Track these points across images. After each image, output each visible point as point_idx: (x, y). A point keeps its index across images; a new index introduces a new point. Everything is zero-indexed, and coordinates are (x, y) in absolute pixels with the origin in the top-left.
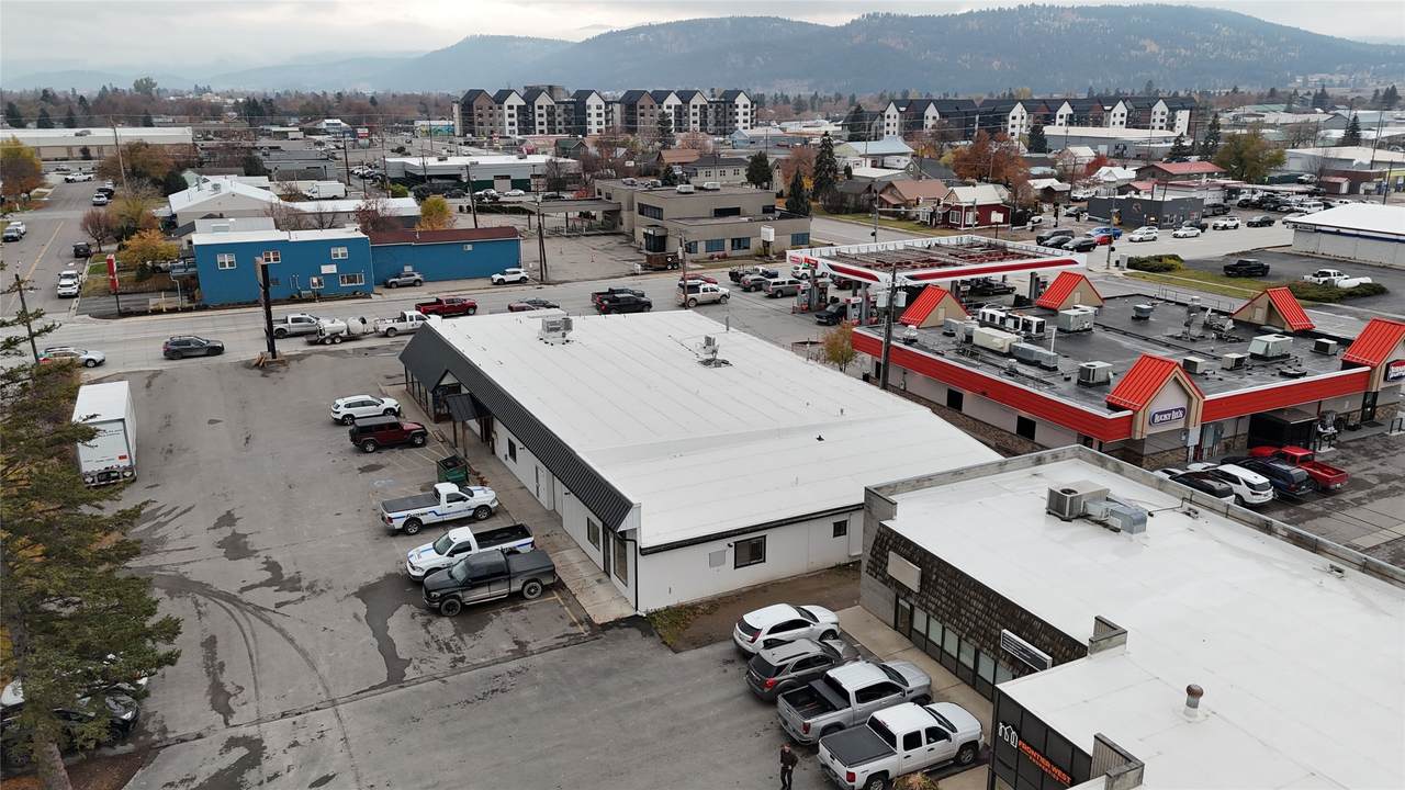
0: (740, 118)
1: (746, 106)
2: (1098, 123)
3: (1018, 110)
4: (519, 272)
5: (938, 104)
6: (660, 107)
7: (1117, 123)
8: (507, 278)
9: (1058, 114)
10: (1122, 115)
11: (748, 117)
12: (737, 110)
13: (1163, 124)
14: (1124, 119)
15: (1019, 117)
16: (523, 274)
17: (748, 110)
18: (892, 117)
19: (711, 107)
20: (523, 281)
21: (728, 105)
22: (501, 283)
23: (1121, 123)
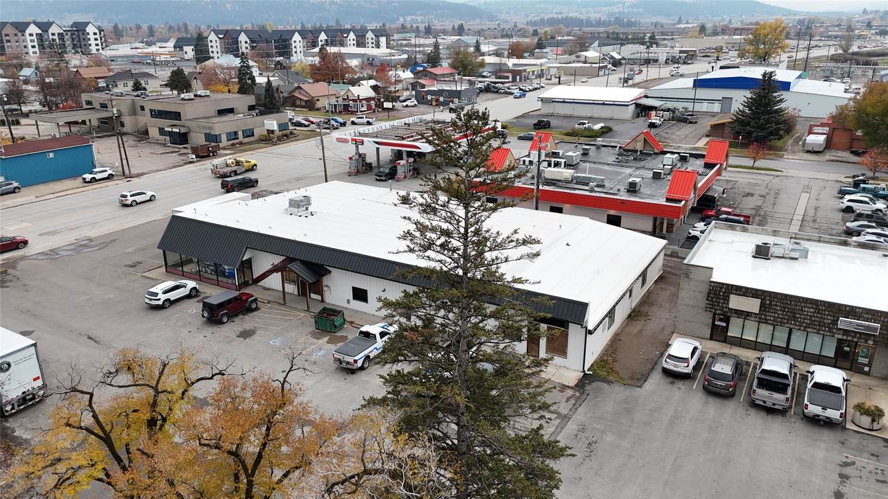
0: (92, 42)
1: (95, 34)
2: (342, 45)
3: (297, 37)
4: (106, 171)
5: (247, 32)
6: (23, 35)
7: (352, 45)
8: (98, 176)
9: (319, 39)
10: (354, 40)
11: (99, 42)
12: (89, 37)
13: (374, 45)
14: (355, 42)
15: (298, 42)
16: (110, 172)
17: (98, 36)
18: (214, 41)
19: (67, 34)
20: (110, 177)
21: (80, 33)
22: (93, 180)
23: (354, 45)
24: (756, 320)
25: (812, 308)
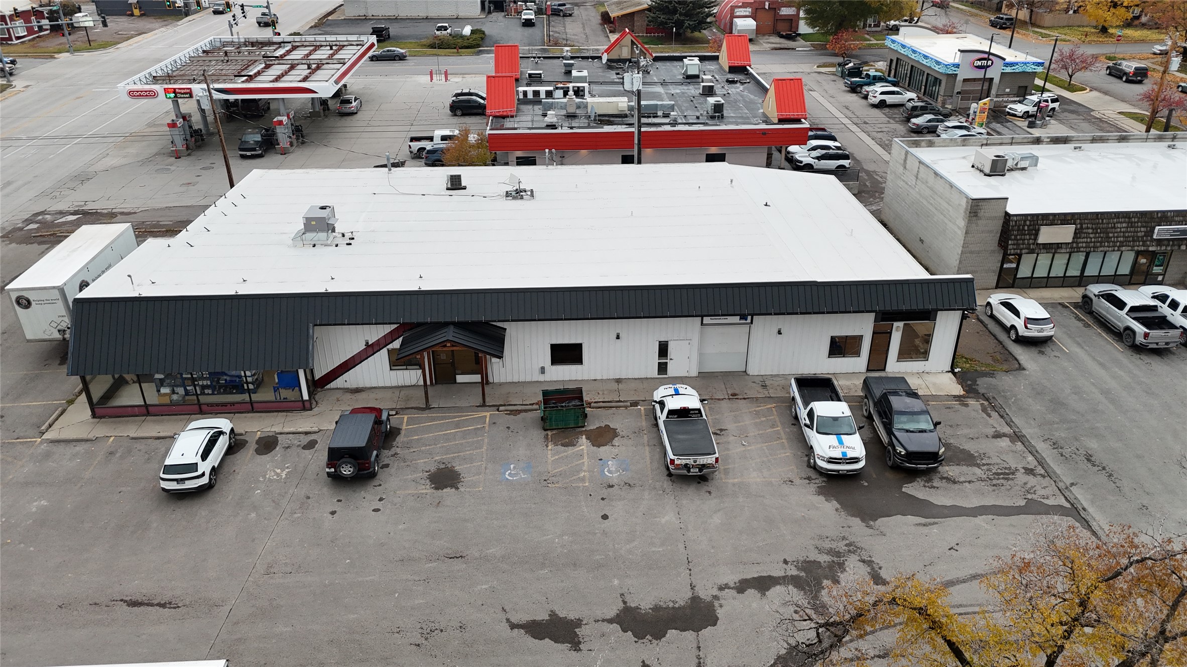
24: (1068, 250)
25: (1124, 222)
